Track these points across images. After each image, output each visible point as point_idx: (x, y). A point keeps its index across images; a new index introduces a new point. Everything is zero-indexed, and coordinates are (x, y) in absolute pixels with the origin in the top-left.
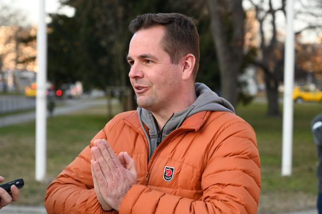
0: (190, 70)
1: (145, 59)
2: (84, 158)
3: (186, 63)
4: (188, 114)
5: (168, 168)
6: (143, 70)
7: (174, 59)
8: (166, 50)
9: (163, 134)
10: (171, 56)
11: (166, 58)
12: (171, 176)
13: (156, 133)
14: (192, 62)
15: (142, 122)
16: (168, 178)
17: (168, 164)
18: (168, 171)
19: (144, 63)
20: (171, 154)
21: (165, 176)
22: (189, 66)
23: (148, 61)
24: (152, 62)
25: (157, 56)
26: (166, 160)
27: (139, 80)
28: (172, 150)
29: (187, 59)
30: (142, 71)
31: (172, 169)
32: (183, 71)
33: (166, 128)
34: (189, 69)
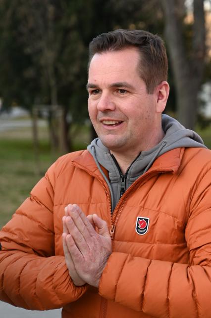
1: (118, 89)
2: (26, 215)
3: (160, 92)
4: (160, 152)
5: (141, 219)
6: (115, 102)
7: (150, 88)
8: (143, 78)
9: (128, 178)
10: (147, 85)
11: (142, 87)
12: (146, 228)
13: (119, 177)
14: (166, 90)
15: (99, 164)
16: (142, 231)
17: (140, 213)
18: (141, 222)
19: (115, 93)
20: (143, 202)
21: (138, 228)
22: (163, 96)
23: (123, 91)
24: (128, 92)
25: (134, 85)
26: (137, 209)
27: (110, 114)
28: (143, 197)
29: (161, 88)
30: (113, 103)
31: (147, 220)
32: (158, 102)
33: (132, 170)
34: (164, 100)
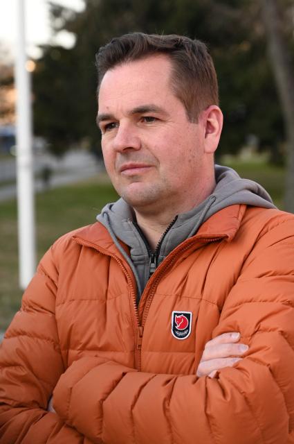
0: (217, 135)
1: (143, 116)
3: (209, 123)
5: (178, 314)
6: (140, 136)
7: (192, 115)
8: (179, 97)
9: (160, 257)
10: (186, 108)
11: (179, 112)
12: (188, 328)
13: (146, 255)
14: (218, 119)
15: (116, 237)
16: (181, 334)
17: (176, 306)
18: (179, 320)
19: (139, 124)
20: (180, 288)
21: (175, 330)
22: (213, 129)
23: (150, 119)
24: (157, 119)
25: (167, 109)
26: (172, 299)
27: (133, 155)
28: (180, 280)
29: (209, 116)
30: (138, 138)
31: (188, 316)
32: (206, 137)
34: (214, 134)
